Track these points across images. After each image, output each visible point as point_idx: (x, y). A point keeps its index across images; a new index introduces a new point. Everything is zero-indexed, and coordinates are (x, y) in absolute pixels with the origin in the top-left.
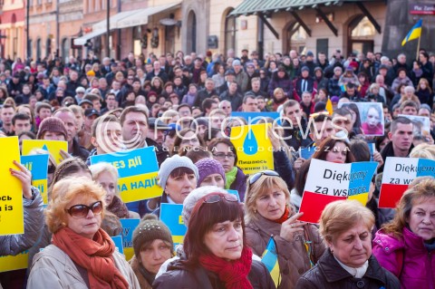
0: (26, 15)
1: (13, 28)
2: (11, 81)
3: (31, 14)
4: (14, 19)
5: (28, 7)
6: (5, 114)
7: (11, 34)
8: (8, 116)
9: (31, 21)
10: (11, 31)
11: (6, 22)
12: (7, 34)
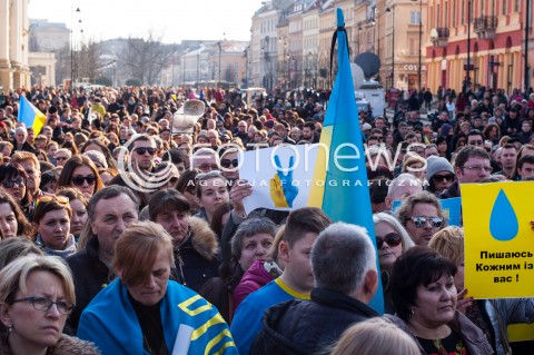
0: (524, 38)
1: (507, 53)
2: (507, 117)
3: (530, 37)
4: (509, 44)
5: (527, 29)
6: (506, 155)
7: (506, 61)
8: (509, 158)
9: (530, 45)
10: (506, 57)
11: (499, 47)
12: (500, 61)
